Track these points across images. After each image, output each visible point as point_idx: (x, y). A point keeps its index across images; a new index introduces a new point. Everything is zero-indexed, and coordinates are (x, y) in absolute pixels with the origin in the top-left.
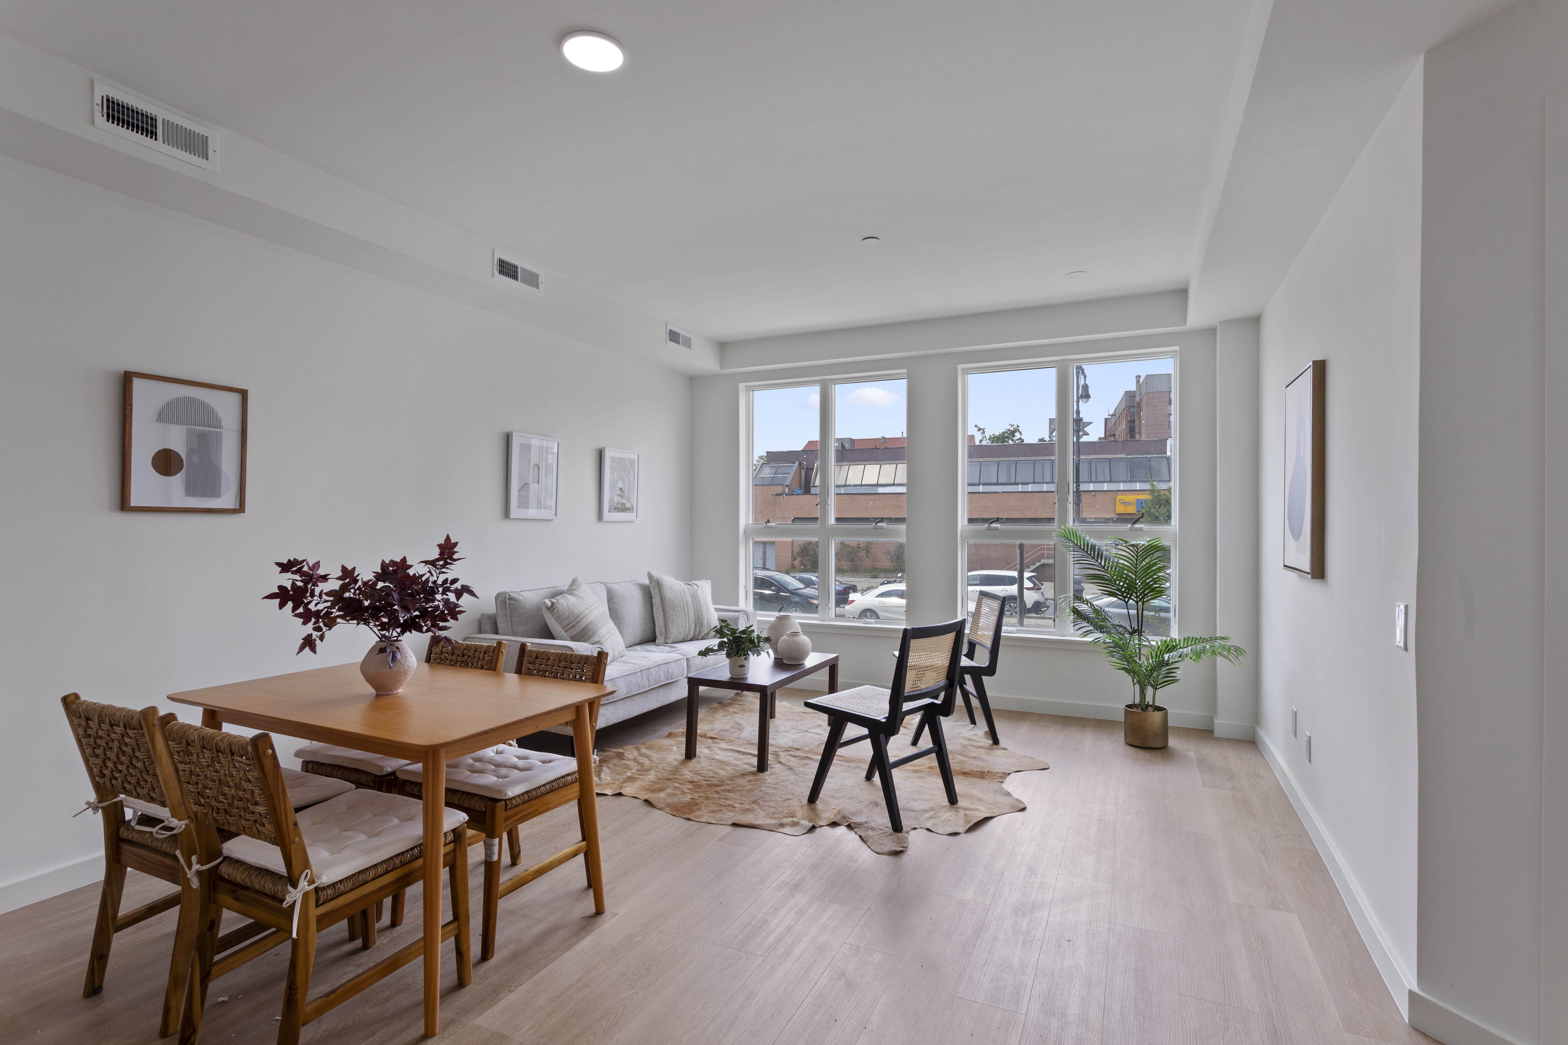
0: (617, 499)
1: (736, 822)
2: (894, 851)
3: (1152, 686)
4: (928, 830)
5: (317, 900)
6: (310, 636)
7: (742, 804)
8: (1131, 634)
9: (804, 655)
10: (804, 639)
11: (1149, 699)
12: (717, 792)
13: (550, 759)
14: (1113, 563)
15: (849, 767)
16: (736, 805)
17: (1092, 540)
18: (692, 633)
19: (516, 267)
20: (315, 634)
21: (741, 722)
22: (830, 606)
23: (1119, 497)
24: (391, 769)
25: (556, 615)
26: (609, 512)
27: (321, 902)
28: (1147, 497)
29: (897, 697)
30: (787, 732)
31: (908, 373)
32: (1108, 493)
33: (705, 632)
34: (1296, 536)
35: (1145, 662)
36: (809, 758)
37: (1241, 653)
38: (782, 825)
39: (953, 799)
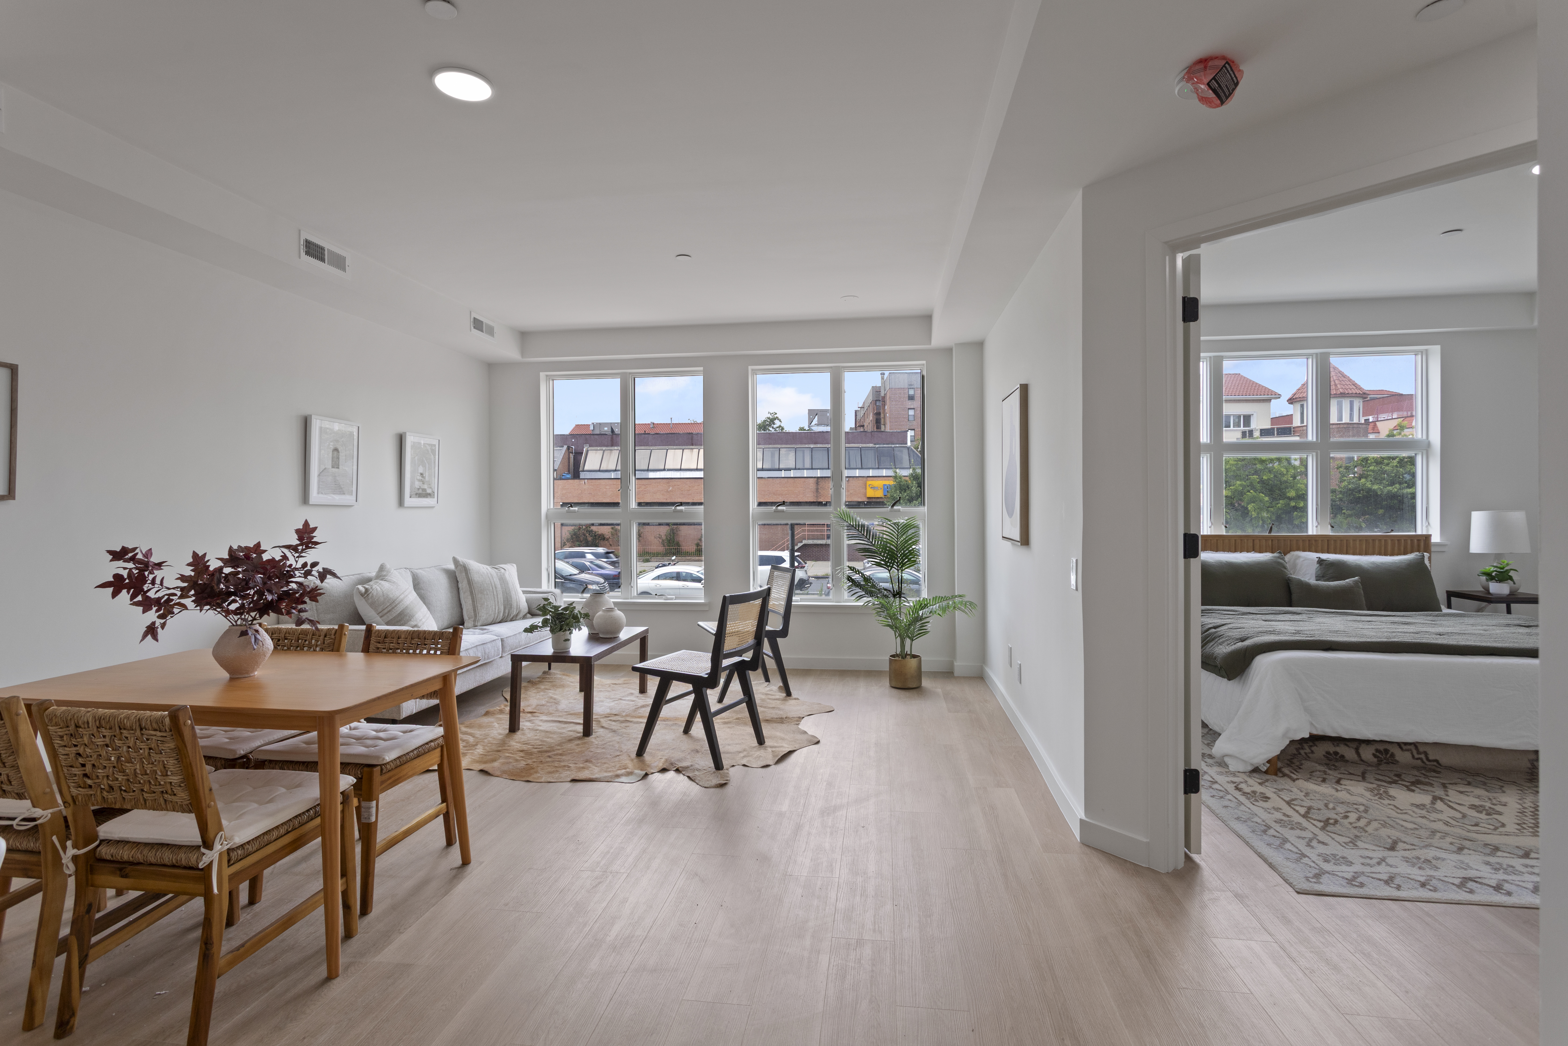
0: (417, 484)
1: (575, 778)
2: (720, 784)
3: (909, 638)
4: (744, 765)
5: (229, 861)
6: (154, 623)
7: (576, 764)
8: (894, 596)
9: (618, 629)
10: (619, 614)
11: (907, 649)
12: (549, 757)
13: (410, 729)
14: (879, 539)
15: (666, 724)
16: (570, 765)
17: (862, 520)
18: (501, 615)
19: (323, 249)
20: (159, 622)
21: (555, 697)
22: (632, 585)
23: (869, 483)
24: (243, 751)
25: (370, 601)
26: (410, 497)
27: (232, 862)
28: (891, 482)
29: (717, 655)
30: (602, 701)
31: (704, 370)
32: (860, 478)
33: (515, 613)
34: (1010, 514)
35: (904, 619)
36: (628, 721)
37: (974, 607)
38: (618, 776)
39: (761, 740)
